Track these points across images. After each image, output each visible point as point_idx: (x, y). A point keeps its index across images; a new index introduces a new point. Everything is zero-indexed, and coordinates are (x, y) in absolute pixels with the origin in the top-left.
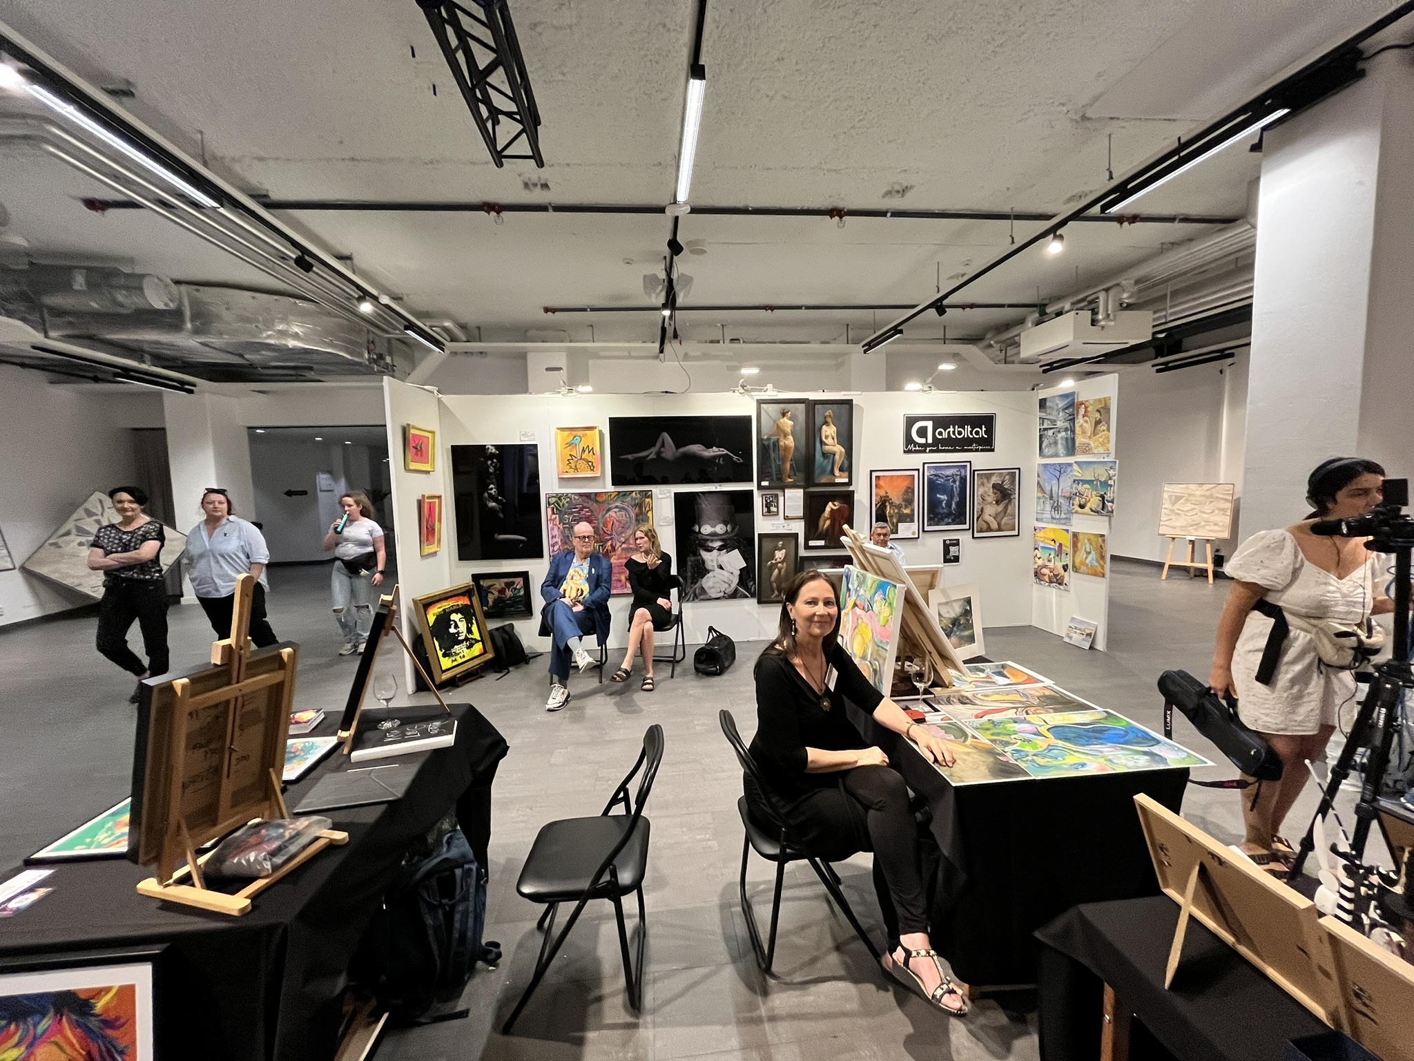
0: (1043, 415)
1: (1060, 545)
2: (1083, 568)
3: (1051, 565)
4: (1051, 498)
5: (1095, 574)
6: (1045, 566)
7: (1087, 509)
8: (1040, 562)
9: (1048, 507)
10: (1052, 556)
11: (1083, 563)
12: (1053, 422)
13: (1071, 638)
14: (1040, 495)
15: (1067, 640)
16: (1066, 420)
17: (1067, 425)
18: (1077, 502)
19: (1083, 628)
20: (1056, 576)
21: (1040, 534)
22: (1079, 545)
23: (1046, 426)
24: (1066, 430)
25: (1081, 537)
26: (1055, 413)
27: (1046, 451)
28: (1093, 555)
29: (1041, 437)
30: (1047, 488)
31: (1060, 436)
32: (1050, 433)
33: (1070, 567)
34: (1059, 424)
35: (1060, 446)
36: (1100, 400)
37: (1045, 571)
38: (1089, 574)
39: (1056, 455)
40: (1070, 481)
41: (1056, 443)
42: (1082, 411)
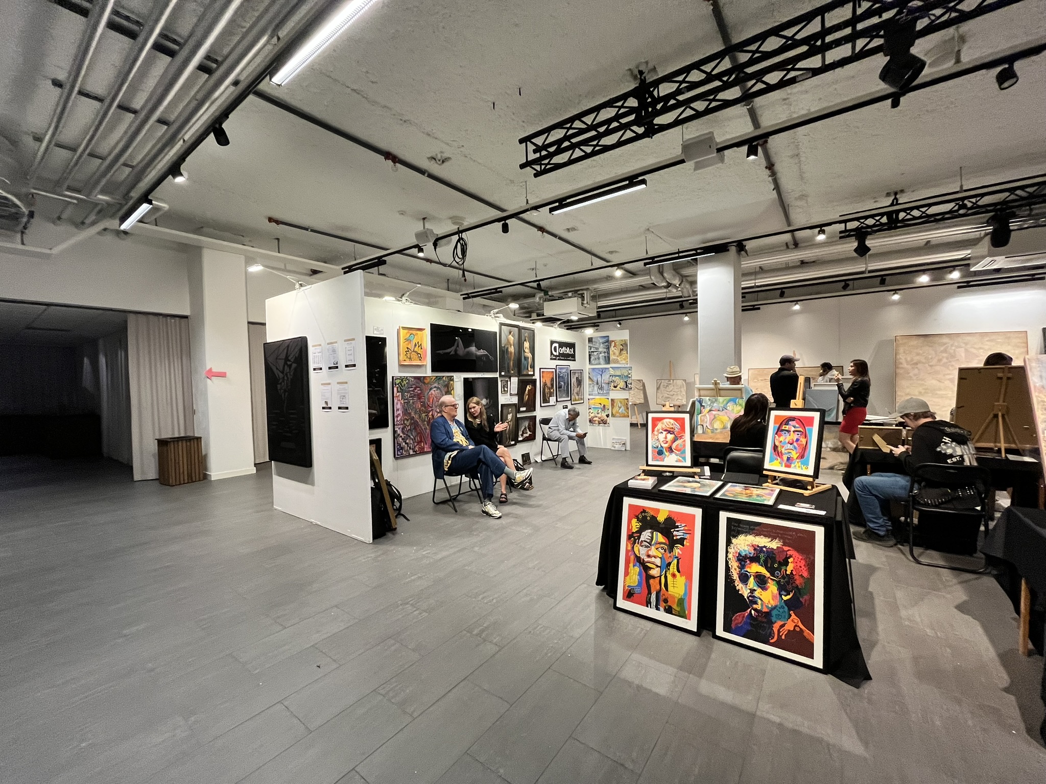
0: (591, 345)
1: (604, 406)
2: (617, 415)
3: (599, 415)
4: (597, 384)
5: (624, 416)
6: (596, 417)
7: (618, 388)
8: (593, 415)
9: (596, 388)
10: (599, 411)
11: (617, 412)
12: (597, 348)
13: (615, 447)
14: (590, 383)
15: (613, 448)
16: (604, 348)
17: (605, 350)
18: (612, 384)
19: (620, 441)
20: (602, 420)
21: (591, 401)
22: (615, 404)
23: (592, 350)
24: (605, 352)
25: (616, 401)
26: (598, 344)
27: (593, 362)
28: (623, 408)
29: (590, 355)
30: (595, 379)
31: (601, 355)
32: (595, 353)
33: (610, 415)
34: (600, 350)
35: (601, 360)
36: (622, 340)
37: (595, 419)
38: (620, 417)
39: (599, 364)
40: (608, 376)
41: (599, 358)
42: (613, 344)
